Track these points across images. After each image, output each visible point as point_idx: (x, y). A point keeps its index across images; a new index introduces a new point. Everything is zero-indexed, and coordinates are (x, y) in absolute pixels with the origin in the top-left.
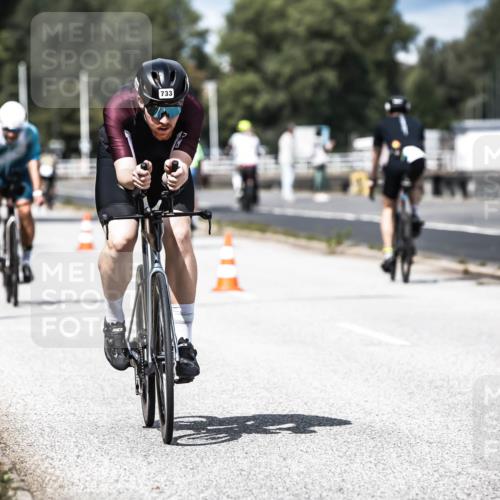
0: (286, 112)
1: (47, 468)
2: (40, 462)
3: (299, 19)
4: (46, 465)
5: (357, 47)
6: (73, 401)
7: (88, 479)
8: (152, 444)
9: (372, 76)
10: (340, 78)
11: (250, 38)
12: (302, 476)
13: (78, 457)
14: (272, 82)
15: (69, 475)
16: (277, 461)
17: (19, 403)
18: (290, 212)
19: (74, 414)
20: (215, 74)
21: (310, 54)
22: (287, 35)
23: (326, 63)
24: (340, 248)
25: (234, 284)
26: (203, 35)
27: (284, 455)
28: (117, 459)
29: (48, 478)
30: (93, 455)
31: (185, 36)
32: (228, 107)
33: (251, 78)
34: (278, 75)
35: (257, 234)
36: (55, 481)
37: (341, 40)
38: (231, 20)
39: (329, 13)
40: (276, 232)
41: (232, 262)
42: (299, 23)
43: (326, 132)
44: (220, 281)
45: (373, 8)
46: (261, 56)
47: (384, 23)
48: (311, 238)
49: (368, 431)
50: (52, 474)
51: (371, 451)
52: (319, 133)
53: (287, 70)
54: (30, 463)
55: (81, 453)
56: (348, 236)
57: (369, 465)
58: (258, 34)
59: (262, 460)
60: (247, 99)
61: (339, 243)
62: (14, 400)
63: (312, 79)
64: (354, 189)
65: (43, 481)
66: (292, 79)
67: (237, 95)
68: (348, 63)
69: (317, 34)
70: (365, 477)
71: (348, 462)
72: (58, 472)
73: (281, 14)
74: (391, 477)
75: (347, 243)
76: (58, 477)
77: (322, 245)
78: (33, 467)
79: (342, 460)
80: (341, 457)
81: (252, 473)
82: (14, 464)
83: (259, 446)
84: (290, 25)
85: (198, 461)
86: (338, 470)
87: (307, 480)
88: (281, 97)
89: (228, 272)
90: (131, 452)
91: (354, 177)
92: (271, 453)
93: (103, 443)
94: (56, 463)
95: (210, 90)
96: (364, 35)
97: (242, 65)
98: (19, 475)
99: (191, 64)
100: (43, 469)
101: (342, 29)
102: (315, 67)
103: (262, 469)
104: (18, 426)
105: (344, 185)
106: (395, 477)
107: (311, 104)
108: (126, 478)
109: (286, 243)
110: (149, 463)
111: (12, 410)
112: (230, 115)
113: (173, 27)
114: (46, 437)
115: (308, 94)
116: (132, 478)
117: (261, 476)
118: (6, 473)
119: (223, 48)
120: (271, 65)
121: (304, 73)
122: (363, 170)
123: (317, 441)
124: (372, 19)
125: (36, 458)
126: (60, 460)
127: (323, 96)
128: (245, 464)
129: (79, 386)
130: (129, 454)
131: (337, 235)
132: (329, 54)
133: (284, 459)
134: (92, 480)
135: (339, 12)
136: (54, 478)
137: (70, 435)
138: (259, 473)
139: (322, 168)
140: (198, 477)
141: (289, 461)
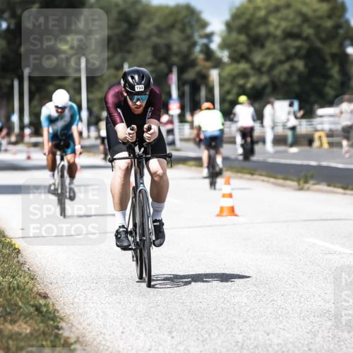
0: (269, 90)
1: (101, 341)
2: (96, 337)
3: (277, 25)
4: (100, 339)
5: (318, 44)
6: (118, 294)
7: (130, 348)
8: (174, 324)
9: (329, 64)
10: (306, 65)
11: (243, 38)
12: (280, 346)
13: (123, 333)
14: (258, 69)
15: (117, 345)
16: (262, 335)
17: (81, 295)
18: (271, 160)
19: (120, 303)
20: (218, 64)
21: (285, 49)
22: (269, 35)
23: (297, 55)
24: (306, 186)
25: (232, 211)
26: (209, 36)
27: (268, 331)
28: (150, 334)
29: (102, 348)
30: (133, 331)
31: (196, 37)
32: (227, 87)
33: (243, 66)
34: (262, 64)
35: (248, 176)
36: (107, 350)
37: (307, 39)
38: (229, 26)
39: (298, 21)
40: (261, 175)
41: (230, 196)
42: (277, 27)
43: (296, 104)
44: (222, 209)
45: (330, 16)
46: (250, 51)
47: (338, 27)
48: (285, 179)
49: (327, 315)
50: (105, 345)
51: (330, 329)
52: (291, 105)
53: (269, 61)
54: (89, 337)
55: (125, 330)
56: (312, 177)
57: (328, 339)
58: (248, 35)
59: (252, 336)
60: (241, 82)
61: (306, 182)
62: (78, 293)
63: (286, 66)
64: (316, 144)
65: (98, 350)
66: (272, 67)
67: (233, 79)
68: (312, 55)
69: (290, 35)
70: (325, 347)
71: (313, 336)
72: (108, 344)
73: (265, 21)
74: (344, 347)
75: (311, 182)
76: (109, 347)
77: (295, 184)
78: (91, 340)
79: (309, 336)
80: (308, 333)
81: (245, 344)
82: (78, 338)
83: (250, 325)
84: (271, 29)
85: (207, 336)
86: (306, 342)
87: (284, 349)
88: (265, 79)
89: (228, 203)
90: (160, 329)
91: (317, 135)
92: (258, 330)
93: (140, 323)
94: (107, 337)
95: (214, 75)
96: (323, 35)
97: (237, 57)
98: (81, 346)
99: (201, 56)
100: (98, 342)
101: (308, 31)
102: (289, 58)
103: (252, 341)
104: (81, 311)
105: (310, 141)
106: (347, 347)
107: (286, 84)
108: (156, 348)
109: (268, 182)
110: (172, 337)
111: (76, 300)
112: (228, 92)
113: (188, 31)
114: (100, 319)
115: (283, 77)
116: (161, 348)
117: (252, 347)
118: (72, 344)
119: (224, 46)
120: (258, 57)
121: (281, 62)
122: (322, 130)
123: (290, 321)
124: (329, 24)
125: (93, 333)
126: (110, 335)
127: (295, 78)
128: (240, 338)
129: (123, 283)
130: (158, 331)
131: (304, 176)
132: (299, 49)
133: (268, 335)
134: (132, 349)
135: (306, 19)
136: (106, 348)
137: (117, 318)
138: (250, 344)
139: (293, 129)
140: (207, 347)
141: (271, 336)
